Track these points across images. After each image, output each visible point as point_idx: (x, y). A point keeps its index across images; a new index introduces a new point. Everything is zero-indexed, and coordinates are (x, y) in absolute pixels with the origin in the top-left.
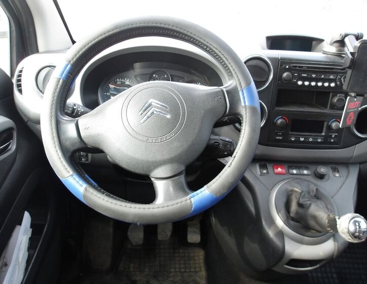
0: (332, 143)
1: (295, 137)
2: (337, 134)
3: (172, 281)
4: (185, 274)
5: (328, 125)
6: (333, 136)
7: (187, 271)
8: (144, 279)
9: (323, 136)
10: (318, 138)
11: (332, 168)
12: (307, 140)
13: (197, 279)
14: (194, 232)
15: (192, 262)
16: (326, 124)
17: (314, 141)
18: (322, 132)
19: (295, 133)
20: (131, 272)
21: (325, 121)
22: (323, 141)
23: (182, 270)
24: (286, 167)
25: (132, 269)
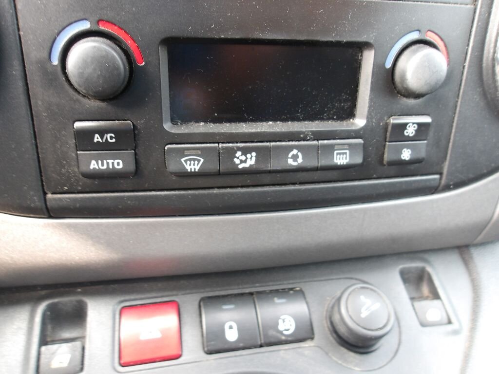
0: (402, 168)
1: (204, 153)
2: (427, 119)
5: (378, 67)
6: (410, 131)
9: (356, 134)
10: (331, 148)
11: (406, 277)
12: (274, 164)
16: (368, 60)
17: (313, 163)
18: (350, 113)
19: (201, 128)
21: (366, 45)
22: (359, 160)
24: (189, 301)
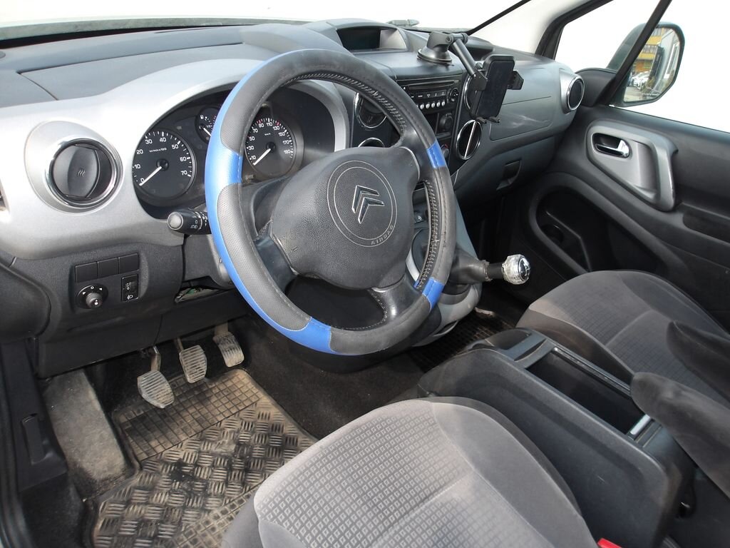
3: (231, 432)
4: (242, 414)
7: (240, 408)
8: (191, 451)
13: (262, 411)
14: (231, 349)
15: (237, 394)
20: (162, 453)
23: (234, 411)
25: (160, 449)
